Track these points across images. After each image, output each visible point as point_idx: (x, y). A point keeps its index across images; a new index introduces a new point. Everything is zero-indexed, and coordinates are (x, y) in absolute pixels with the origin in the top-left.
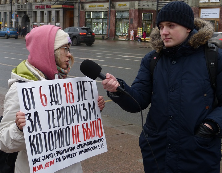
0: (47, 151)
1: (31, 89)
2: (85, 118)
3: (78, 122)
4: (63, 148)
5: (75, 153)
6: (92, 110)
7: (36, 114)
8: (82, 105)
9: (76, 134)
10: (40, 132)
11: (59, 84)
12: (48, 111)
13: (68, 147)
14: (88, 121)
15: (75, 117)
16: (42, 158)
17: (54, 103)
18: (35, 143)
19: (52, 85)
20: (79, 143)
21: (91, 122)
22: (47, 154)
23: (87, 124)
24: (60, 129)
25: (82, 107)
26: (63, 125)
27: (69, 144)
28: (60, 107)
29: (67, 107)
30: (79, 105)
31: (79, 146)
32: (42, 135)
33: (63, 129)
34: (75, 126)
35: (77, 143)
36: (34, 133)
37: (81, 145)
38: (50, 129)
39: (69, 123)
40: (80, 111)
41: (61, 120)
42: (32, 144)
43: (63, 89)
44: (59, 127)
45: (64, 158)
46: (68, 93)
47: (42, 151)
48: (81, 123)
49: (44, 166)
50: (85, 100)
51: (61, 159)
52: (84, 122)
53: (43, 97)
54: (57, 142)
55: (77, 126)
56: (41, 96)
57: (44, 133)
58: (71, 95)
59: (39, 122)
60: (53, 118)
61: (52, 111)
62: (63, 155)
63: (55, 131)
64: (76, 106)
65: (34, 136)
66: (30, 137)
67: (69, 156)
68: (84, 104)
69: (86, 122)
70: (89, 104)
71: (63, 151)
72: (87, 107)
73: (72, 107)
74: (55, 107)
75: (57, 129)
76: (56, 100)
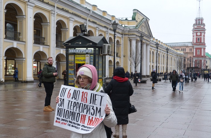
0: (64, 117)
1: (66, 89)
2: (92, 114)
3: (87, 114)
4: (73, 121)
5: (79, 128)
6: (99, 112)
7: (63, 99)
8: (92, 106)
9: (83, 119)
10: (63, 108)
11: (79, 91)
12: (69, 101)
13: (77, 123)
14: (94, 117)
15: (85, 111)
16: (61, 119)
17: (74, 99)
18: (60, 111)
19: (76, 90)
20: (83, 124)
21: (95, 118)
22: (64, 119)
23: (92, 118)
24: (74, 112)
25: (91, 108)
26: (76, 111)
27: (78, 122)
28: (76, 102)
29: (80, 104)
30: (90, 106)
31: (83, 126)
32: (63, 110)
33: (75, 113)
34: (84, 115)
35: (82, 124)
36: (60, 107)
37: (84, 126)
38: (68, 109)
39: (80, 111)
40: (89, 109)
41: (75, 108)
42: (58, 111)
43: (81, 94)
44: (73, 110)
45: (73, 126)
46: (83, 97)
47: (62, 116)
48: (88, 115)
49: (61, 123)
50: (95, 104)
51: (71, 125)
52: (90, 115)
53: (69, 94)
54: (71, 117)
55: (85, 115)
56: (69, 93)
57: (64, 110)
58: (85, 99)
59: (63, 103)
60: (71, 105)
61: (72, 102)
62: (72, 124)
63: (70, 111)
64: (88, 105)
65: (60, 108)
66: (58, 108)
67: (75, 127)
68: (93, 106)
69: (92, 116)
70: (97, 108)
71: (73, 123)
72: (95, 108)
73: (84, 105)
74: (74, 100)
75: (72, 111)
76: (75, 98)
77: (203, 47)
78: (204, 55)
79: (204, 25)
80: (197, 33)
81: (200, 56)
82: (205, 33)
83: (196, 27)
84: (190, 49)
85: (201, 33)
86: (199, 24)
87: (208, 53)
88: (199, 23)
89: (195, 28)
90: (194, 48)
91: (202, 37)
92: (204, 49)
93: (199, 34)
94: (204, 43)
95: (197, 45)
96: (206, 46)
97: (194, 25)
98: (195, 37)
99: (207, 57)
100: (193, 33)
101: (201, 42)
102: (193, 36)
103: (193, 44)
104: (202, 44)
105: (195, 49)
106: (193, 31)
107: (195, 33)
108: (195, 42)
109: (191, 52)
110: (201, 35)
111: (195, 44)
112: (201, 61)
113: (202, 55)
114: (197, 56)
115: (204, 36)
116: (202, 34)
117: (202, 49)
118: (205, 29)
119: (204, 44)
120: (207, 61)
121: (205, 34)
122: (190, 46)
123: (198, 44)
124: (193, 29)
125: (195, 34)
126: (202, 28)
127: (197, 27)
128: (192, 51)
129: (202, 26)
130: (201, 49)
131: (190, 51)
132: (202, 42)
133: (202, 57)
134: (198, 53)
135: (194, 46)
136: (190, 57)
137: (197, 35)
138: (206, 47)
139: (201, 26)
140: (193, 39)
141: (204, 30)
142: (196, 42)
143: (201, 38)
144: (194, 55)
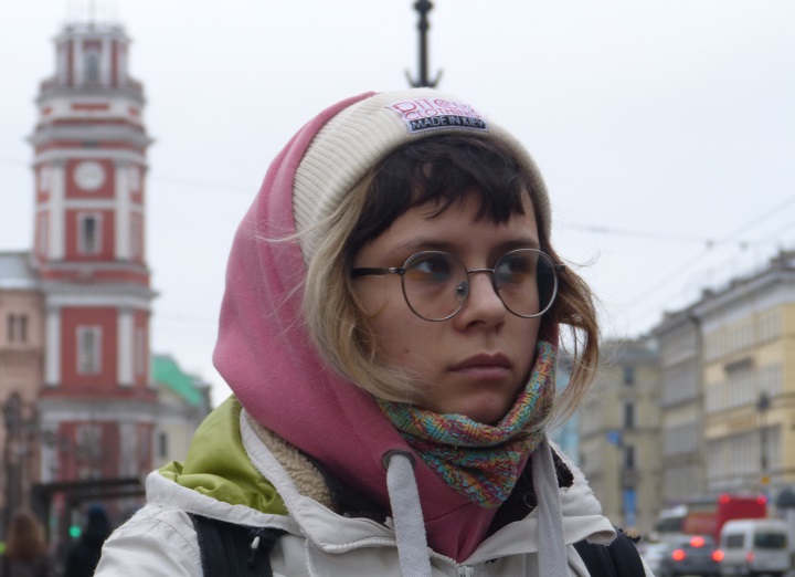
77: (127, 301)
78: (141, 378)
79: (135, 92)
80: (70, 167)
81: (100, 387)
82: (143, 170)
83: (61, 108)
84: (11, 319)
85: (109, 167)
86: (92, 83)
87: (168, 361)
88: (92, 71)
89: (60, 123)
90: (43, 311)
91: (122, 205)
92: (142, 318)
93: (90, 177)
94: (139, 260)
95: (73, 279)
96: (157, 294)
97: (48, 89)
98: (57, 205)
99: (166, 399)
100: (38, 168)
101: (108, 254)
102: (42, 197)
103: (35, 274)
104: (122, 275)
105: (54, 326)
106: (38, 151)
107: (54, 163)
108: (56, 249)
109: (18, 345)
110: (108, 190)
111: (57, 275)
113: (126, 375)
114: (75, 386)
115: (138, 197)
116: (124, 181)
117: (126, 325)
118: (140, 129)
119: (136, 275)
120: (163, 438)
122: (14, 292)
123: (86, 269)
124: (40, 128)
125: (55, 179)
126: (119, 122)
127: (76, 107)
128: (33, 339)
129: (119, 108)
130: (107, 318)
131: (11, 336)
132: (123, 249)
133: (125, 393)
135: (48, 285)
136: (14, 394)
137: (72, 190)
139: (104, 107)
140: (41, 220)
141: (133, 139)
142: (71, 254)
143: (110, 216)
144: (53, 375)
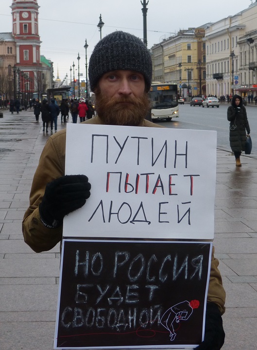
77: (35, 44)
78: (38, 61)
80: (21, 13)
81: (30, 63)
82: (37, 13)
84: (8, 48)
85: (30, 13)
87: (43, 56)
89: (18, 3)
90: (16, 47)
91: (33, 22)
92: (38, 47)
93: (25, 15)
94: (37, 34)
95: (22, 39)
96: (41, 42)
98: (18, 22)
99: (43, 66)
100: (13, 13)
101: (30, 33)
102: (14, 20)
103: (13, 38)
104: (33, 38)
105: (18, 49)
106: (13, 9)
107: (17, 12)
108: (18, 32)
109: (10, 54)
110: (29, 18)
111: (18, 38)
112: (32, 73)
113: (35, 61)
114: (23, 63)
115: (36, 20)
116: (33, 16)
117: (34, 49)
118: (37, 4)
119: (36, 38)
121: (39, 15)
122: (9, 42)
123: (25, 36)
124: (13, 4)
125: (18, 16)
126: (32, 2)
128: (13, 53)
130: (30, 47)
131: (8, 53)
132: (33, 32)
133: (34, 64)
134: (26, 57)
135: (16, 40)
136: (10, 65)
137: (21, 18)
138: (41, 44)
140: (14, 25)
141: (35, 7)
142: (21, 33)
143: (30, 24)
144: (18, 61)
